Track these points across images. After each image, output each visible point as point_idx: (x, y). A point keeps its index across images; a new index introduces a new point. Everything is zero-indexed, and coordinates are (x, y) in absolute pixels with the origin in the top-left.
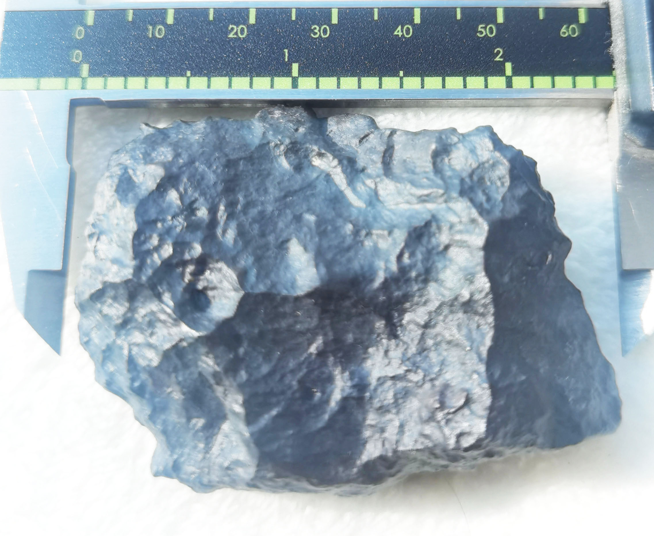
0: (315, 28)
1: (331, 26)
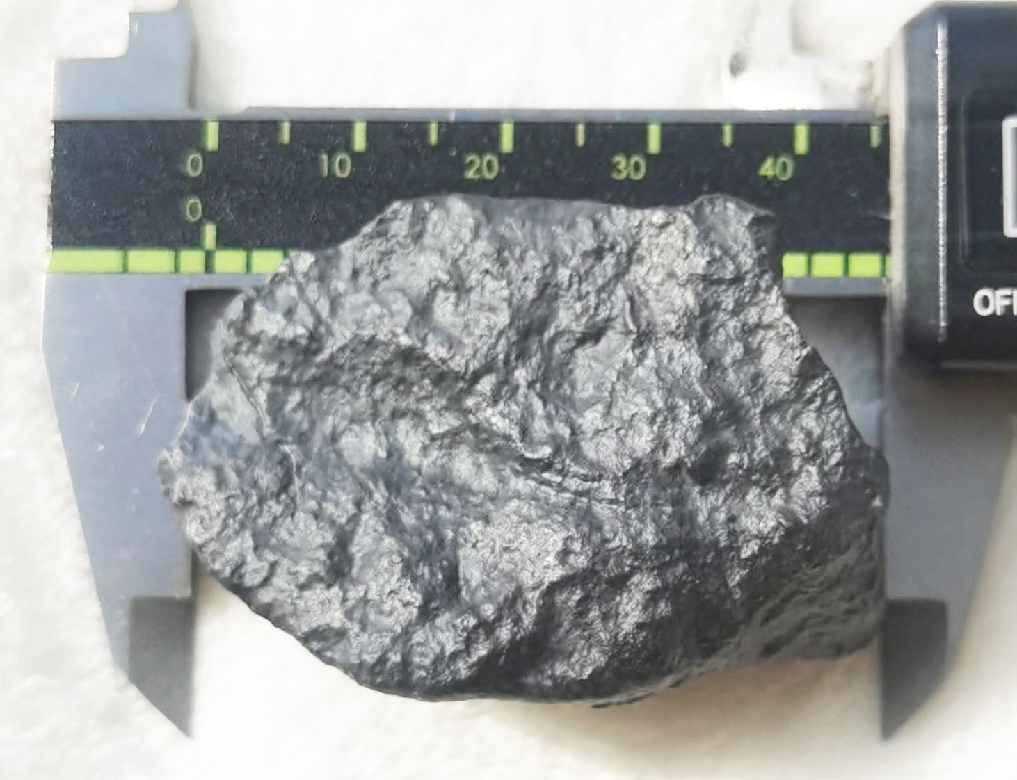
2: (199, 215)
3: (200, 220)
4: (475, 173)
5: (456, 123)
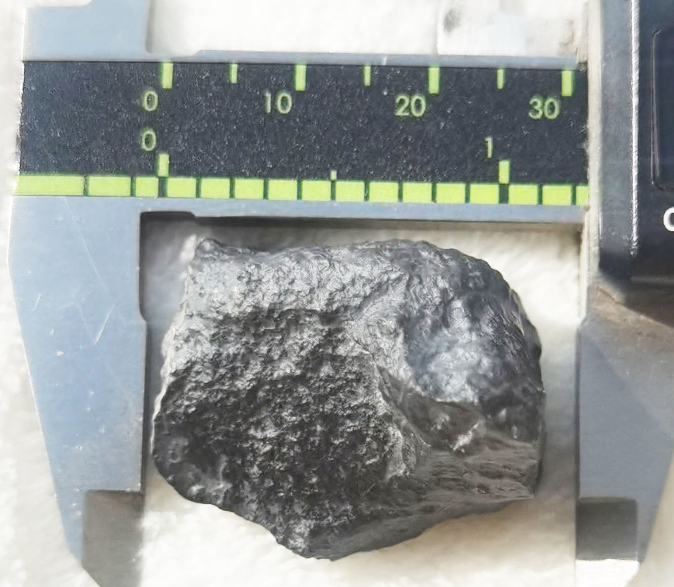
2: (154, 145)
3: (155, 149)
4: (404, 112)
5: (386, 66)
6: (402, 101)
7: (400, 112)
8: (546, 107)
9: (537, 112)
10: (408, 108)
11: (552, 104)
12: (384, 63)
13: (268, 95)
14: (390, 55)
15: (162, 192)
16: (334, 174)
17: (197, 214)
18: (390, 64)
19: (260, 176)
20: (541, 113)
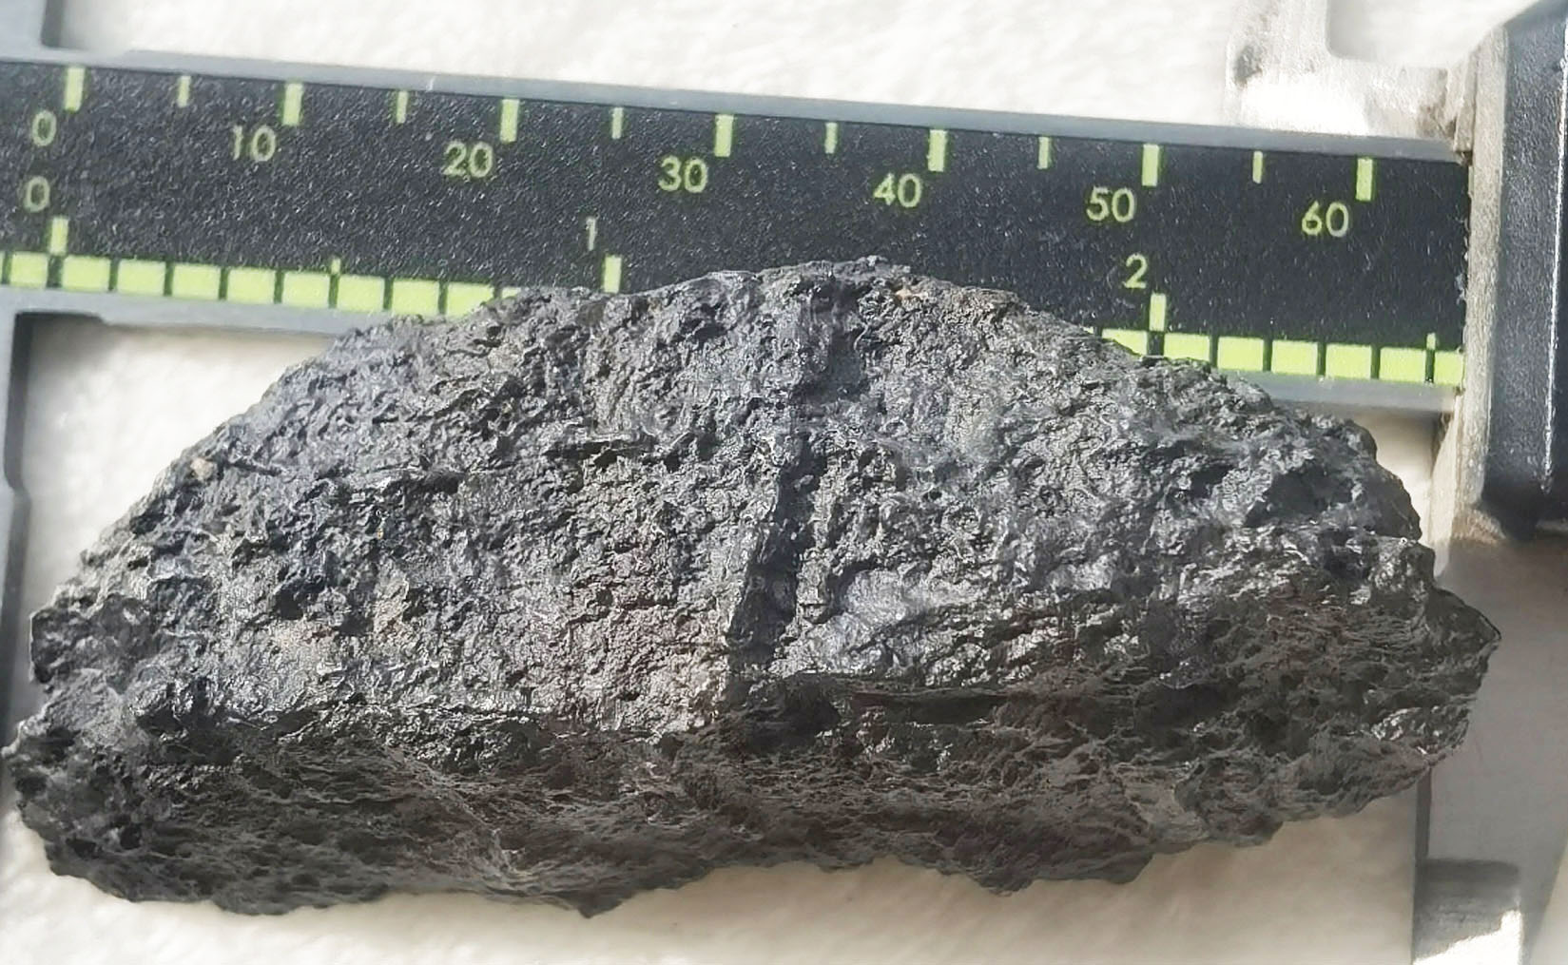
0: (670, 166)
1: (713, 161)
2: (45, 202)
3: (46, 210)
4: (458, 168)
5: (434, 93)
6: (455, 152)
7: (451, 170)
8: (687, 173)
9: (671, 180)
10: (464, 164)
11: (696, 167)
12: (430, 88)
13: (238, 131)
14: (439, 75)
15: (54, 281)
16: (336, 265)
17: (109, 317)
18: (442, 88)
19: (216, 262)
20: (678, 180)
